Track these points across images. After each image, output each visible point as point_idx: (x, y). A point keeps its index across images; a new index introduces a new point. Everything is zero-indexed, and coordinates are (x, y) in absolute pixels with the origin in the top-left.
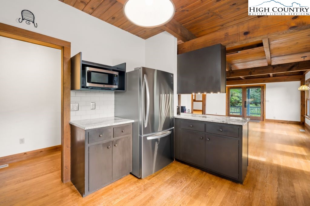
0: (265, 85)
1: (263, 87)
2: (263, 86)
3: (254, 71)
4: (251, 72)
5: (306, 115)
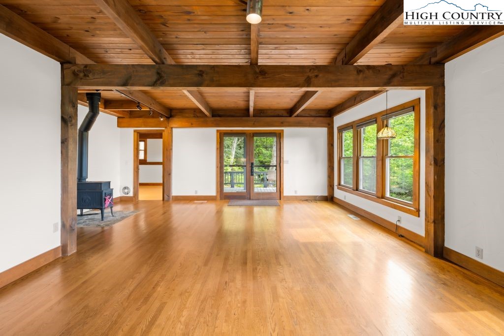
0: (283, 130)
1: (279, 136)
2: (280, 133)
3: (317, 76)
4: (308, 77)
5: (339, 184)
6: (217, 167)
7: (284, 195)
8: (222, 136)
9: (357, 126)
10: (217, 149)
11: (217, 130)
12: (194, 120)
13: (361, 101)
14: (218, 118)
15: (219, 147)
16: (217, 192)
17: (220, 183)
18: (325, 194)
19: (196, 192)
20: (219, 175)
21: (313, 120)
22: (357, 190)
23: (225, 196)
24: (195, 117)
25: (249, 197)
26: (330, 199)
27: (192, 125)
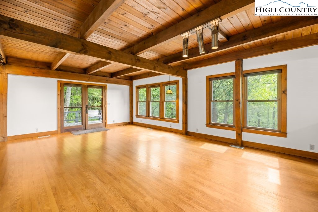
2: (105, 87)
5: (137, 115)
6: (58, 109)
7: (108, 124)
8: (62, 85)
9: (149, 87)
10: (58, 95)
11: (58, 81)
12: (36, 70)
13: (152, 76)
14: (61, 72)
15: (60, 93)
16: (58, 127)
17: (61, 121)
18: (129, 121)
19: (37, 130)
20: (60, 115)
21: (123, 81)
22: (149, 116)
23: (65, 129)
24: (36, 68)
25: (85, 128)
26: (131, 123)
27: (34, 74)
